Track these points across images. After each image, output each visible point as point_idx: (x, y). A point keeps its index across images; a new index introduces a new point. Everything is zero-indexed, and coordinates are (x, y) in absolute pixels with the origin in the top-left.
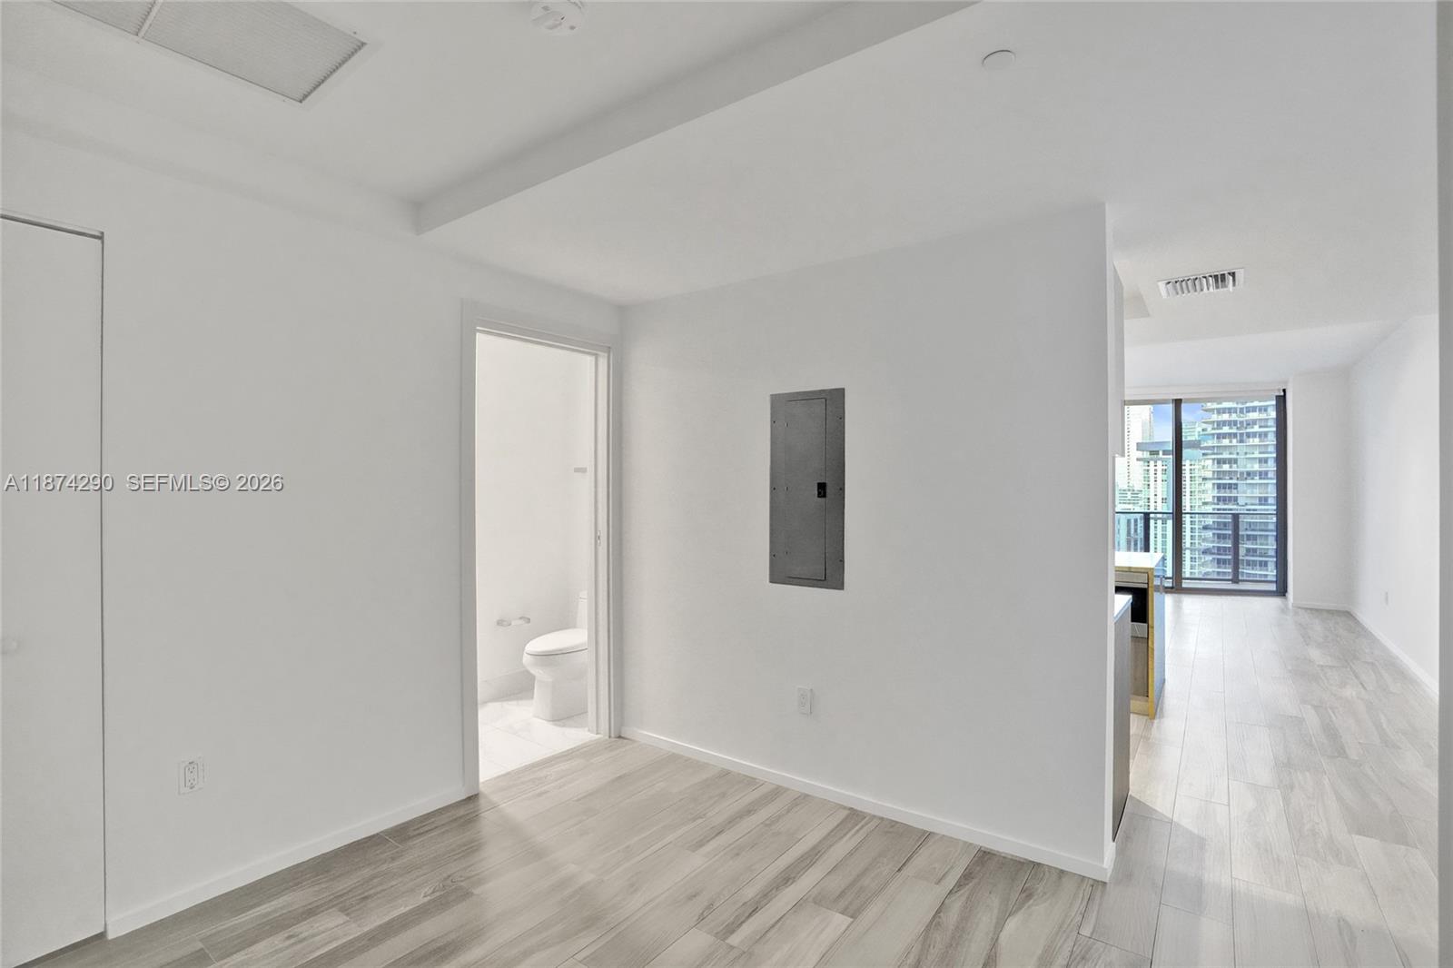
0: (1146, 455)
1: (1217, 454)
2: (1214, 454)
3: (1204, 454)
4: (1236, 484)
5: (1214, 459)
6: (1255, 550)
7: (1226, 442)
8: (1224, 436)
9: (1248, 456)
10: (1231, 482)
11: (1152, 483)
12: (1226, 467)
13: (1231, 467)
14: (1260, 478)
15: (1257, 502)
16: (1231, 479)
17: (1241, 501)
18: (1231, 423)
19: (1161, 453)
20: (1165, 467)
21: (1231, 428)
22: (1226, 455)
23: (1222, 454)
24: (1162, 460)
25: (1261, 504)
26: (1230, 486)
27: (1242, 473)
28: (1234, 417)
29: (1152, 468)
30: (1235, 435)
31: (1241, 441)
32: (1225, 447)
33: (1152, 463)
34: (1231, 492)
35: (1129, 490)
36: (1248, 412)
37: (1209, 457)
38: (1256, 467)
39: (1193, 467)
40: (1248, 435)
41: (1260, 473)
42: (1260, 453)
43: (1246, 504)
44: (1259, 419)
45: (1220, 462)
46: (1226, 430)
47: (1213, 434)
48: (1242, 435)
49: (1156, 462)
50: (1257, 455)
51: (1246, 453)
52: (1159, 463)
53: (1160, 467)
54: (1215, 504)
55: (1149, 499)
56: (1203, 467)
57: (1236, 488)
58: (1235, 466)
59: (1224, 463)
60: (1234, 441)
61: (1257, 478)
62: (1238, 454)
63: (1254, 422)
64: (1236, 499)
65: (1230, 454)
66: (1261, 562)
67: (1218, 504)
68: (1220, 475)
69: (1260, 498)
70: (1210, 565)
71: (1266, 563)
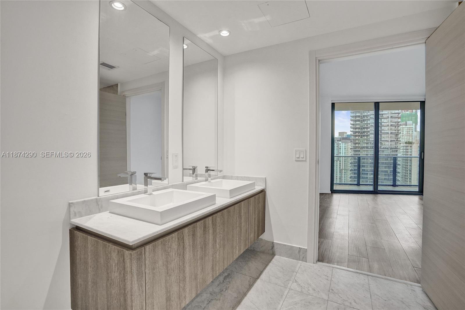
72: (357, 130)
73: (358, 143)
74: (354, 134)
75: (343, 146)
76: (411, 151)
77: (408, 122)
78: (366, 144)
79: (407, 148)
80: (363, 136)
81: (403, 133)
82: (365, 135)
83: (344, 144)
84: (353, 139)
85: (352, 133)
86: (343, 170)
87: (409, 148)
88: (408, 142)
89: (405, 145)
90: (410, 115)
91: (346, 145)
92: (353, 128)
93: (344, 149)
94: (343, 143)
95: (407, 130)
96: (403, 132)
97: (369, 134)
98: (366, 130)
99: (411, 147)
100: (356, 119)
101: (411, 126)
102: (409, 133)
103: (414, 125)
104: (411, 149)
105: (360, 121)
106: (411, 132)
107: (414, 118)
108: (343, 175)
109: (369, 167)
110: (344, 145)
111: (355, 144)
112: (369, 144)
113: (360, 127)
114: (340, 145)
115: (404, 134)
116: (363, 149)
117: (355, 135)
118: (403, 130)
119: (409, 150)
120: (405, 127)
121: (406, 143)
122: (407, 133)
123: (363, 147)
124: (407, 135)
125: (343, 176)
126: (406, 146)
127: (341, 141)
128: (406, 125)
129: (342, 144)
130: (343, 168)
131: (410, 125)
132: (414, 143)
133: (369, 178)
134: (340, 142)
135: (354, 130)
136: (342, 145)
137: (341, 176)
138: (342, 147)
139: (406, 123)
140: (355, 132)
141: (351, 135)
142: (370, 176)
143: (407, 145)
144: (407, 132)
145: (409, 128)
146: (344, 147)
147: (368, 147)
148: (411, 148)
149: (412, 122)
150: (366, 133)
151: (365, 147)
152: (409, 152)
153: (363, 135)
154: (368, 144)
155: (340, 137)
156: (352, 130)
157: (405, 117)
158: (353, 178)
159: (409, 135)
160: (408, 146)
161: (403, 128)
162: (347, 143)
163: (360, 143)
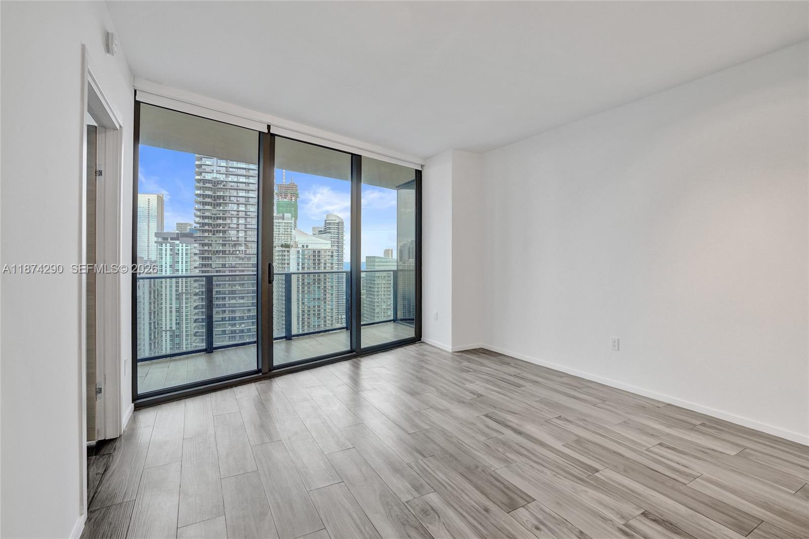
0: (160, 240)
1: (202, 241)
2: (200, 240)
3: (195, 241)
4: (211, 257)
5: (200, 243)
6: (220, 291)
7: (206, 234)
8: (206, 231)
9: (217, 242)
10: (208, 256)
11: (164, 256)
12: (206, 248)
13: (209, 248)
14: (223, 254)
15: (221, 266)
16: (209, 254)
17: (213, 266)
18: (208, 224)
19: (169, 239)
20: (171, 248)
21: (209, 227)
22: (206, 241)
23: (204, 241)
24: (170, 243)
25: (223, 268)
26: (208, 258)
27: (214, 251)
28: (211, 221)
29: (164, 247)
30: (211, 231)
31: (214, 234)
32: (206, 237)
33: (164, 245)
34: (209, 262)
35: (148, 261)
36: (217, 219)
37: (197, 242)
38: (221, 248)
39: (187, 248)
40: (217, 231)
41: (223, 251)
42: (223, 241)
43: (216, 268)
44: (223, 224)
45: (203, 245)
46: (206, 228)
47: (200, 230)
48: (214, 231)
49: (166, 244)
50: (221, 242)
51: (216, 241)
52: (168, 245)
53: (168, 247)
54: (200, 268)
55: (162, 265)
56: (195, 247)
57: (211, 259)
58: (210, 247)
59: (205, 246)
60: (210, 234)
61: (221, 254)
62: (212, 241)
63: (220, 225)
64: (211, 264)
65: (209, 241)
66: (222, 297)
67: (202, 268)
68: (203, 252)
69: (222, 264)
70: (198, 301)
71: (225, 298)
72: (206, 221)
73: (210, 245)
74: (200, 227)
75: (182, 249)
76: (288, 258)
77: (285, 214)
78: (223, 246)
79: (284, 254)
80: (217, 232)
81: (279, 231)
82: (220, 230)
83: (184, 245)
84: (200, 237)
85: (198, 225)
86: (184, 295)
87: (286, 253)
88: (285, 244)
89: (281, 249)
90: (288, 204)
91: (189, 248)
92: (200, 217)
93: (184, 254)
94: (182, 244)
95: (285, 226)
96: (280, 229)
97: (226, 228)
98: (221, 221)
99: (288, 251)
100: (204, 201)
101: (290, 221)
102: (287, 232)
103: (293, 219)
104: (289, 256)
105: (211, 206)
106: (289, 230)
107: (293, 209)
108: (184, 303)
109: (227, 286)
110: (184, 248)
111: (202, 245)
112: (227, 245)
113: (211, 215)
114: (177, 248)
115: (281, 232)
116: (217, 256)
117: (203, 230)
118: (280, 226)
119: (286, 258)
120: (282, 221)
121: (282, 246)
122: (285, 231)
123: (217, 252)
124: (285, 234)
125: (184, 305)
126: (282, 251)
127: (178, 240)
128: (283, 218)
129: (180, 245)
130: (184, 291)
131: (288, 219)
132: (292, 246)
133: (227, 306)
134: (177, 242)
135: (201, 221)
136: (182, 247)
137: (180, 305)
138: (180, 250)
139: (283, 215)
140: (204, 224)
141: (196, 230)
142: (229, 302)
143: (284, 249)
144: (285, 229)
145: (287, 223)
146: (184, 250)
147: (225, 251)
148: (288, 254)
149: (290, 215)
150: (221, 227)
151: (220, 251)
152: (286, 260)
153: (217, 230)
154: (225, 246)
155: (178, 232)
156: (197, 219)
157: (283, 207)
158: (200, 309)
159: (287, 234)
160: (285, 251)
161: (279, 223)
162: (191, 244)
163: (211, 245)
